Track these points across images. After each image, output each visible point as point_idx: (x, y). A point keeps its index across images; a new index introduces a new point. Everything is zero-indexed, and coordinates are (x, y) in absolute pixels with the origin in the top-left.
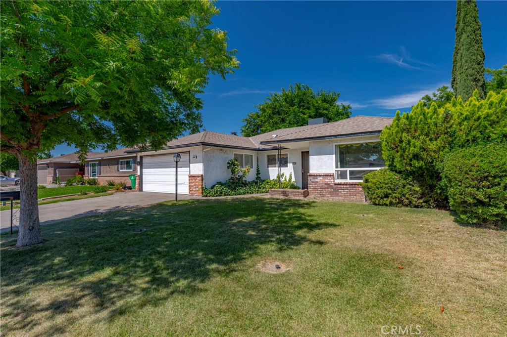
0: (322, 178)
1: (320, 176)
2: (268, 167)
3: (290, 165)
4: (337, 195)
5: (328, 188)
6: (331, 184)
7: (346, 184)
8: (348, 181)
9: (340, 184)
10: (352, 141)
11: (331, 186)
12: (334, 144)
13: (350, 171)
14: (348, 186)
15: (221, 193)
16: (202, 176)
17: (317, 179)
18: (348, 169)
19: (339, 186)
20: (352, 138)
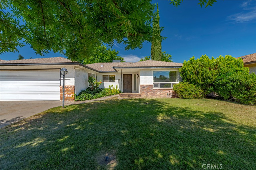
0: (147, 87)
1: (146, 86)
2: (103, 81)
3: (117, 81)
4: (155, 95)
5: (150, 92)
6: (152, 90)
7: (159, 90)
8: (159, 88)
9: (156, 90)
10: (161, 70)
11: (152, 91)
12: (153, 71)
13: (160, 84)
14: (160, 91)
15: (88, 98)
16: (74, 86)
17: (145, 87)
18: (159, 83)
19: (156, 91)
20: (161, 69)
